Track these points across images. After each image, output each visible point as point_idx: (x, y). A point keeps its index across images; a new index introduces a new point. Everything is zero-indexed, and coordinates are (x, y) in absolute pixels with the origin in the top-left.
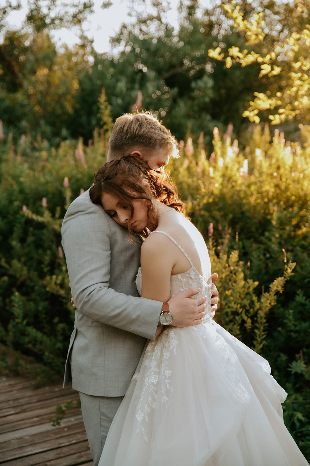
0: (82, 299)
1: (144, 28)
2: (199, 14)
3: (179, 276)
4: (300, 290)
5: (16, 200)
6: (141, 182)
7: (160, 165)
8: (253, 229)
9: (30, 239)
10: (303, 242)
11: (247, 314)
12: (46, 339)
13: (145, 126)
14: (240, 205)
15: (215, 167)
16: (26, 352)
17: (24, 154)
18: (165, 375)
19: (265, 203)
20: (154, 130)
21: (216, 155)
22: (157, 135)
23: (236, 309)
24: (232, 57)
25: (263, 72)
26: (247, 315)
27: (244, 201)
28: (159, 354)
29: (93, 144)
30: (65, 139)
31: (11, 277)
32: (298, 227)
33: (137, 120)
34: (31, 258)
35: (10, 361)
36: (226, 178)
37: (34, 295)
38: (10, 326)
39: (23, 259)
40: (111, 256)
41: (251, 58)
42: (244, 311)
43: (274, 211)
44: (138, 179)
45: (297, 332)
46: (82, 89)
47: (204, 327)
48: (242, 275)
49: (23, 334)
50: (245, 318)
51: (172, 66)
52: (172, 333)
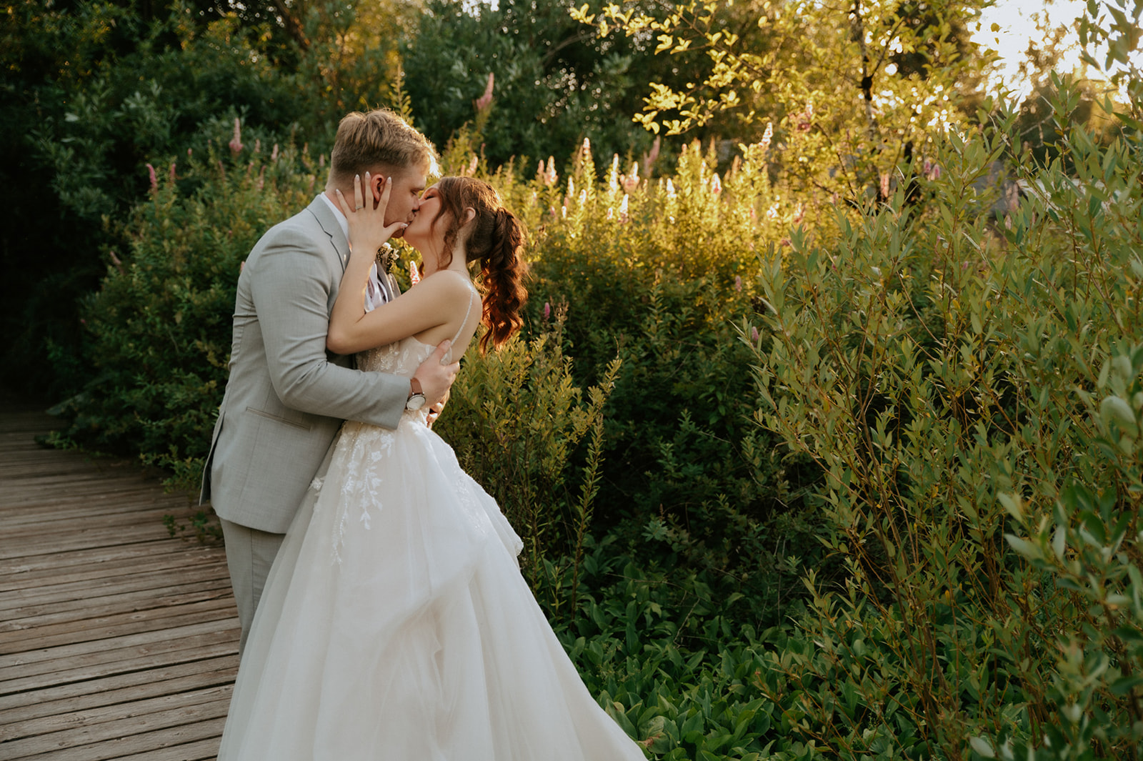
4: (686, 412)
10: (713, 336)
13: (387, 133)
22: (406, 145)
24: (609, 20)
25: (662, 48)
28: (364, 453)
32: (705, 310)
33: (374, 123)
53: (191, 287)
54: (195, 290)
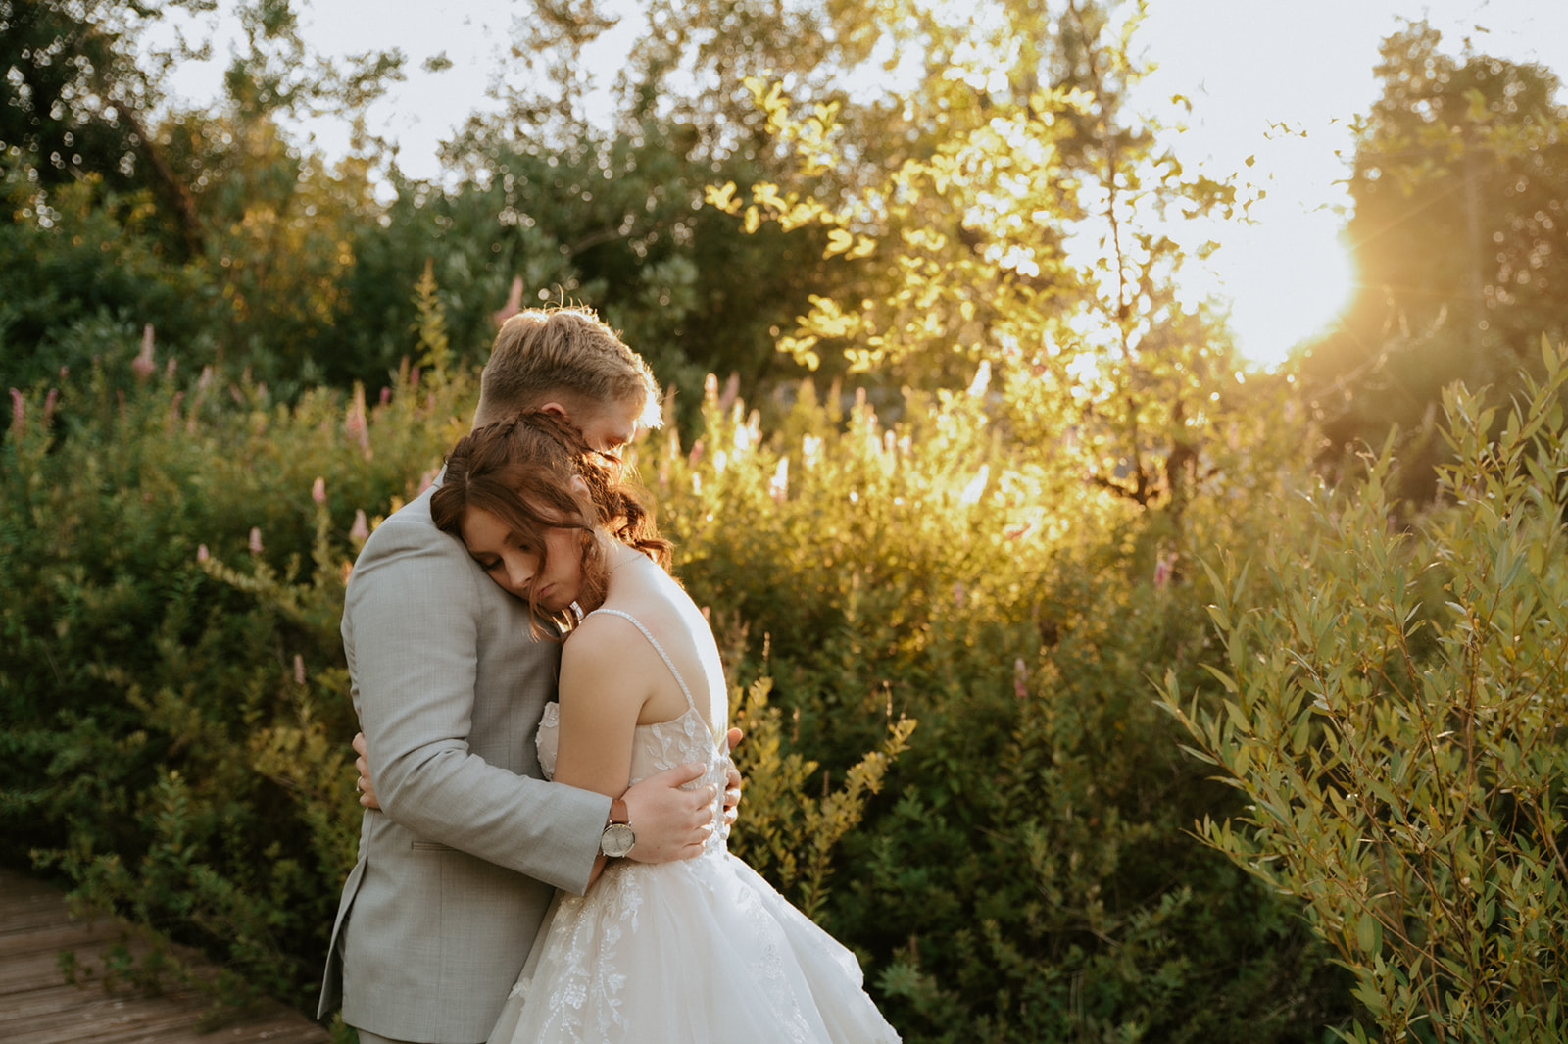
0: (398, 779)
1: (527, 128)
2: (664, 107)
3: (656, 730)
4: (911, 787)
5: (177, 533)
6: (568, 482)
7: (612, 441)
8: (796, 632)
9: (212, 636)
10: (918, 671)
11: (786, 842)
12: (240, 897)
13: (577, 341)
14: (767, 570)
15: (703, 473)
16: (185, 935)
17: (205, 418)
18: (606, 985)
19: (827, 569)
20: (600, 354)
21: (706, 444)
22: (607, 364)
23: (760, 828)
24: (761, 209)
25: (833, 248)
26: (784, 846)
27: (777, 561)
28: (590, 933)
29: (390, 400)
30: (312, 386)
31: (153, 733)
32: (904, 631)
33: (559, 325)
34: (210, 688)
35: (140, 957)
36: (734, 502)
37: (211, 784)
38: (148, 864)
39: (190, 687)
40: (479, 671)
41: (804, 214)
42: (779, 833)
43: (850, 588)
44: (563, 474)
45: (897, 893)
46: (362, 267)
47: (709, 862)
48: (774, 744)
49: (182, 884)
50: (781, 853)
51: (594, 225)
52: (629, 877)
53: (86, 580)
54: (90, 585)
